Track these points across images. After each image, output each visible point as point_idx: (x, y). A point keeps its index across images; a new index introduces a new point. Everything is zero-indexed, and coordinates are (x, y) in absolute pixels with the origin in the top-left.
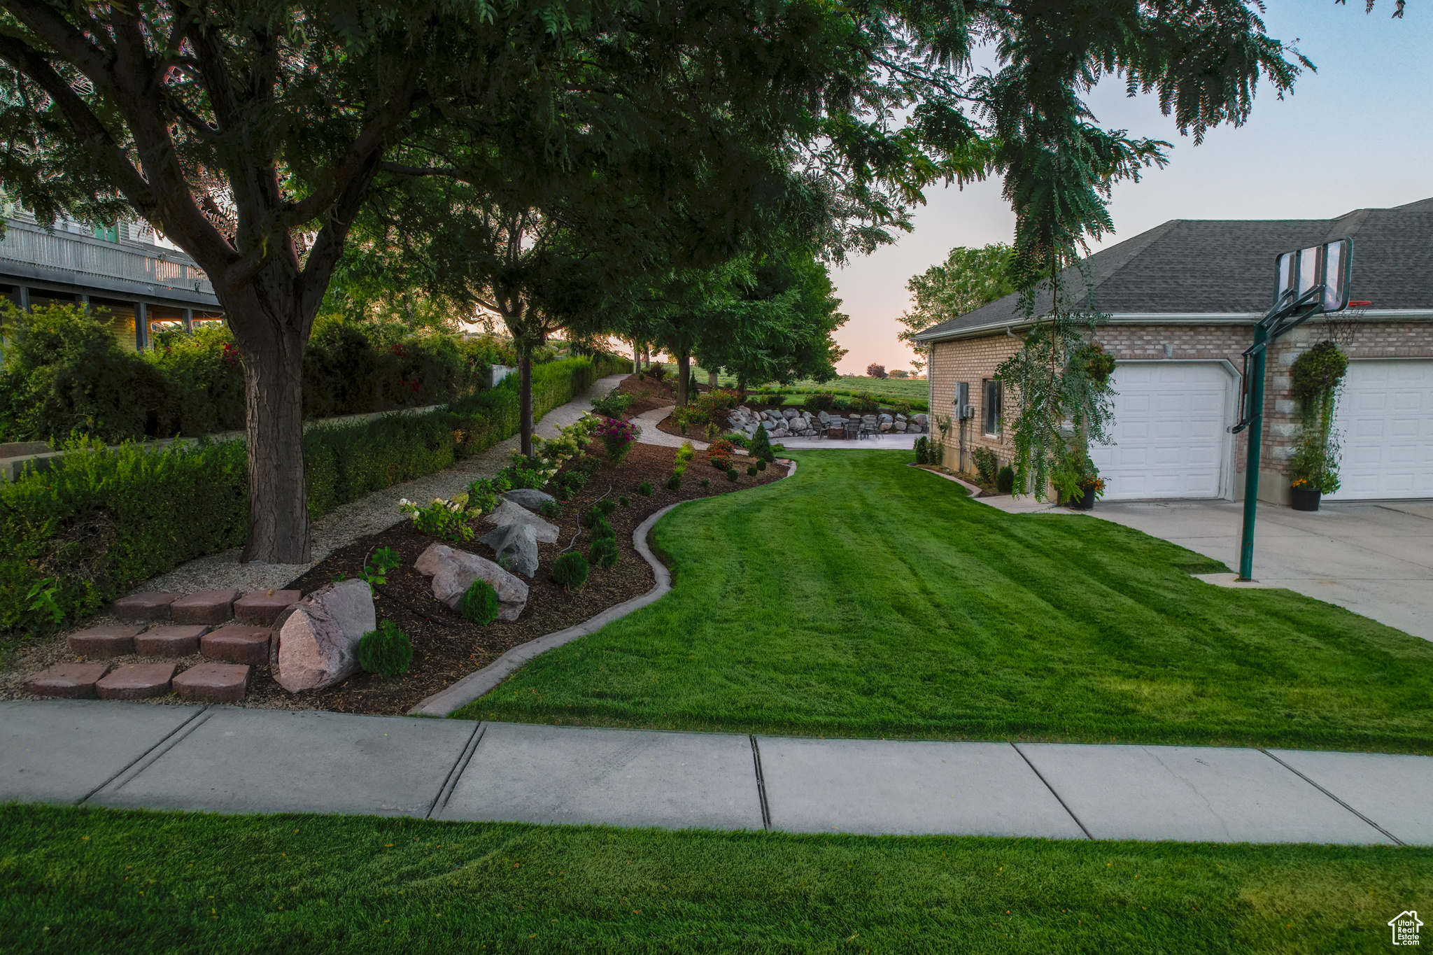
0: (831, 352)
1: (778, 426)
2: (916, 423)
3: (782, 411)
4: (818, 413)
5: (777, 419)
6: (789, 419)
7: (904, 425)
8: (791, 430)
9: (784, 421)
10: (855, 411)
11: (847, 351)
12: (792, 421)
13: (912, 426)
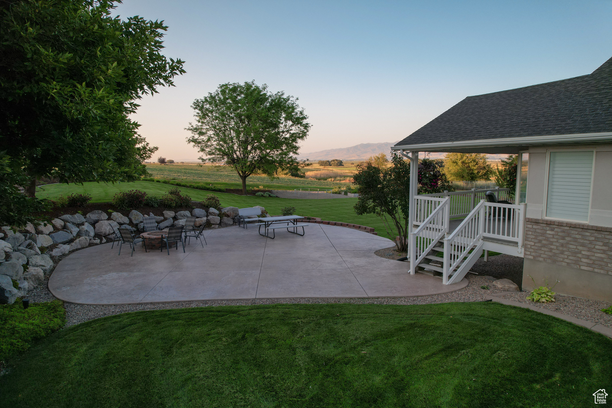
0: (139, 149)
1: (79, 235)
2: (228, 216)
3: (84, 214)
4: (129, 212)
5: (78, 225)
6: (94, 224)
7: (217, 219)
8: (98, 235)
9: (87, 227)
10: (169, 207)
11: (157, 149)
12: (97, 225)
13: (225, 219)
